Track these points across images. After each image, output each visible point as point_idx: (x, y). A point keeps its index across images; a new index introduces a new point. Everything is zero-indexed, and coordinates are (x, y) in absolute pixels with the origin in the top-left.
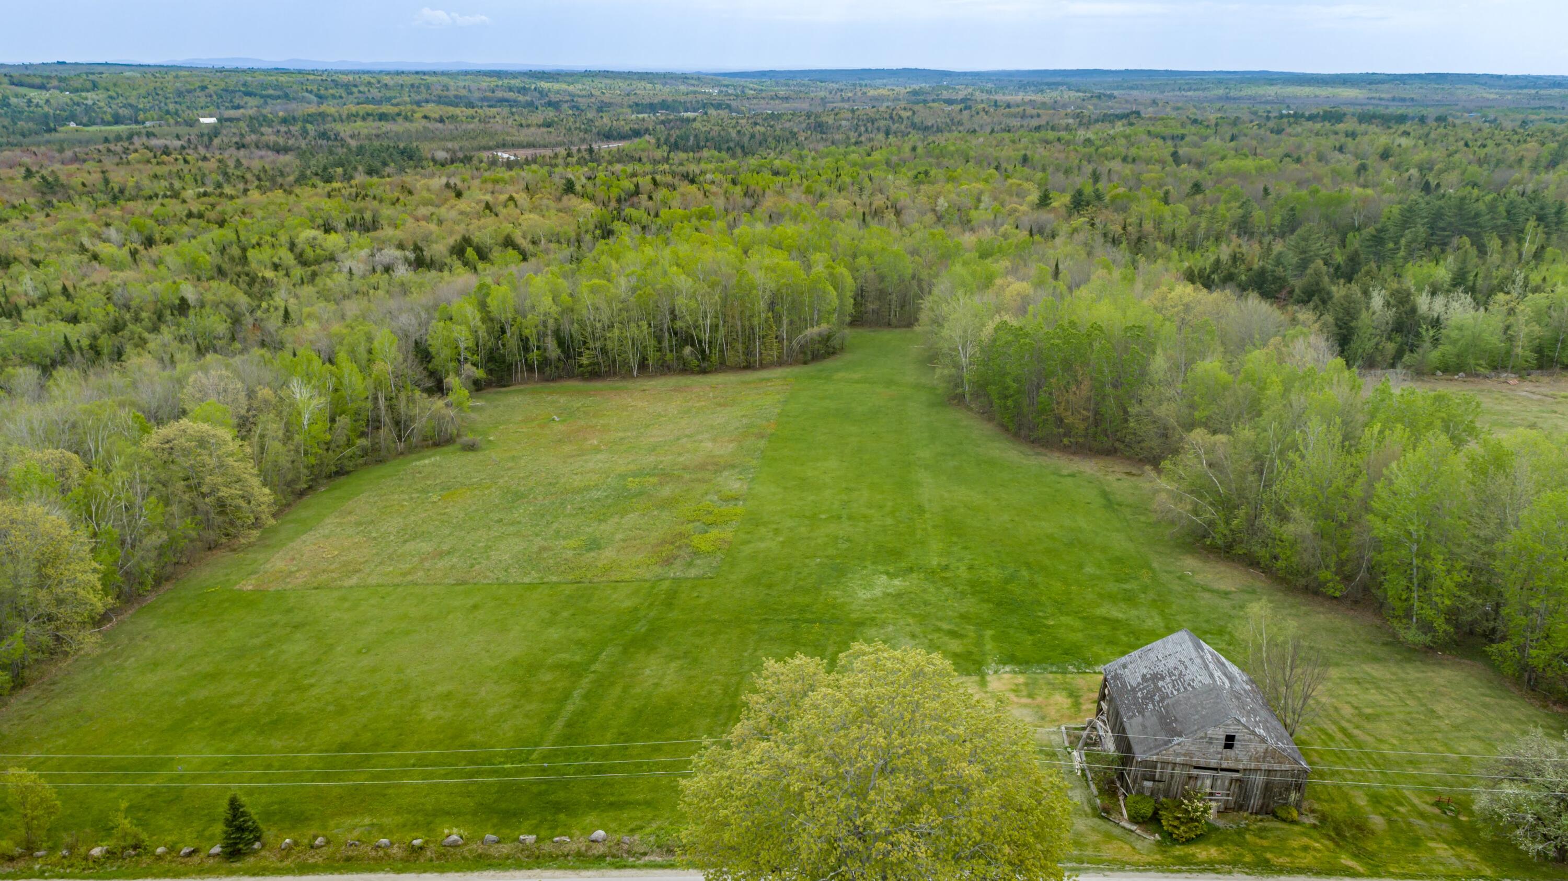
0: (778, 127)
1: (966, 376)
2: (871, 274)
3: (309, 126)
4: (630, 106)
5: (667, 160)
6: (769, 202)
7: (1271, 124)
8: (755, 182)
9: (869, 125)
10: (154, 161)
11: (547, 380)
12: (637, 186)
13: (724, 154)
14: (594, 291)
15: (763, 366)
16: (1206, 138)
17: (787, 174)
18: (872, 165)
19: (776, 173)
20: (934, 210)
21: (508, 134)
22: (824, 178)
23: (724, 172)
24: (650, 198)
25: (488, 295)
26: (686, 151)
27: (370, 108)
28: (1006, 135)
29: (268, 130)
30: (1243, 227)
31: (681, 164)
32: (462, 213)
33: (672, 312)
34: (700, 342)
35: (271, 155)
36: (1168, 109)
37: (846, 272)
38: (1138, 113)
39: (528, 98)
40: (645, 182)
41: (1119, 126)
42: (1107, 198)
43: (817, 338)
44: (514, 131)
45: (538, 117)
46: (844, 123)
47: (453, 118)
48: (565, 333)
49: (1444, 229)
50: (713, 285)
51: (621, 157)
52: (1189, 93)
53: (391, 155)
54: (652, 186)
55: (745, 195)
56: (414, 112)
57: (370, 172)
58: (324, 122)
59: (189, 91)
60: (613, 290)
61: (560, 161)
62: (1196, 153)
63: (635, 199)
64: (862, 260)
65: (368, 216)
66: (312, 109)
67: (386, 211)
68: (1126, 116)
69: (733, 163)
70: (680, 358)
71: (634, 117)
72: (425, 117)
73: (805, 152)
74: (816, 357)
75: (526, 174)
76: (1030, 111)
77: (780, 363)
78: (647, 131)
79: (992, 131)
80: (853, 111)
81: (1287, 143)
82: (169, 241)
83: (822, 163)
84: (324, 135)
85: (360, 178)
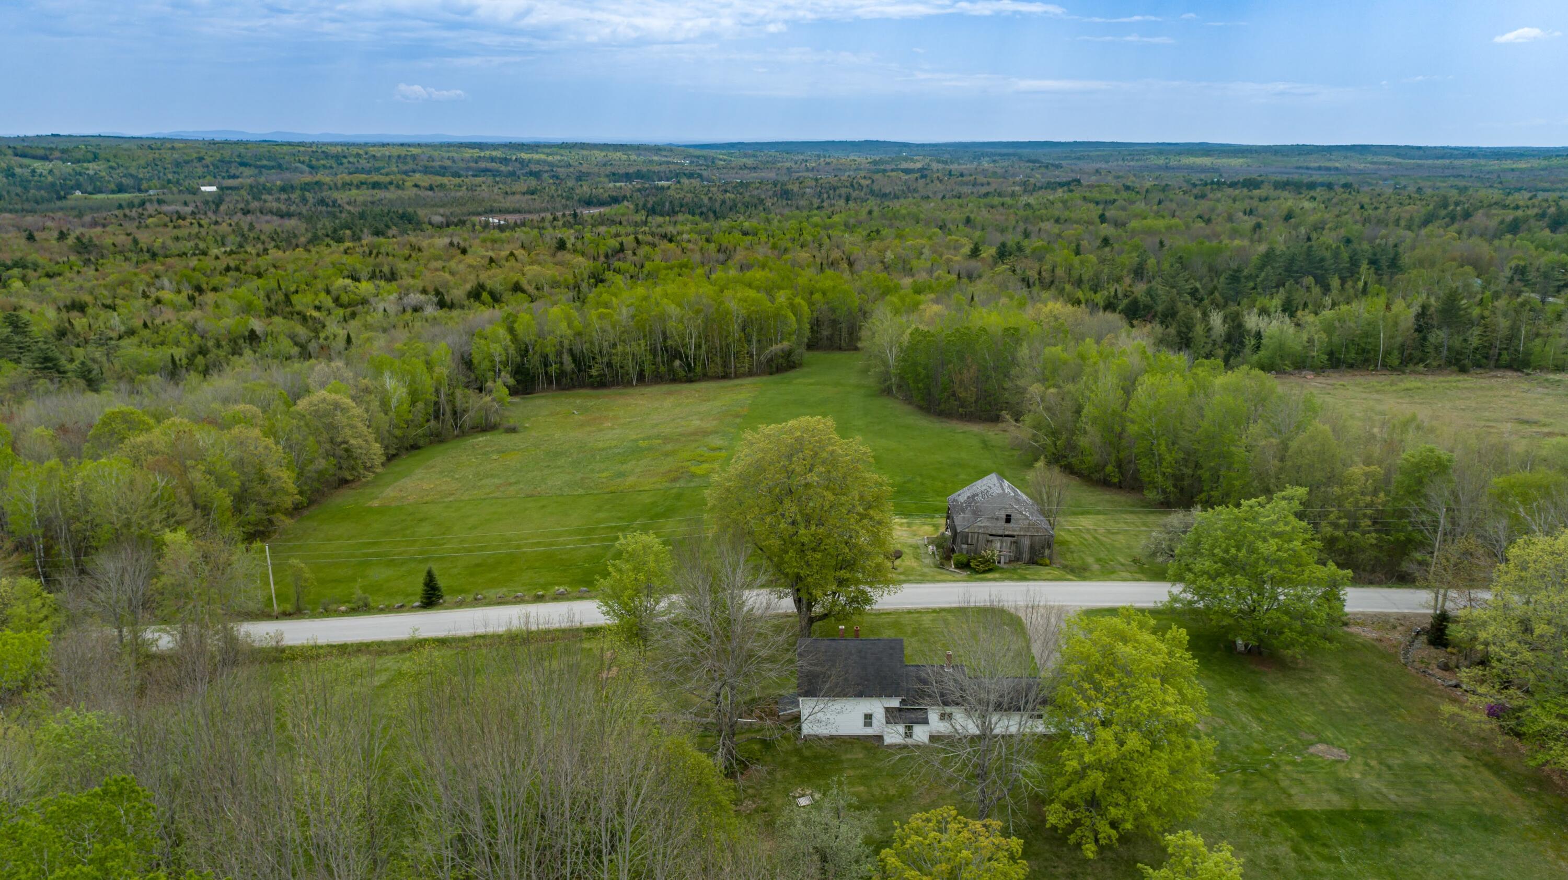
0: (747, 195)
1: (892, 370)
2: (824, 307)
3: (307, 194)
4: (607, 176)
5: (645, 223)
6: (739, 256)
7: (1195, 191)
8: (726, 240)
9: (831, 192)
10: (171, 225)
11: (563, 389)
12: (622, 244)
13: (697, 218)
14: (601, 317)
15: (737, 376)
16: (1132, 203)
17: (755, 234)
18: (832, 226)
19: (745, 233)
20: (882, 262)
21: (495, 201)
22: (788, 236)
23: (699, 233)
24: (634, 254)
25: (514, 322)
26: (662, 215)
27: (363, 177)
28: (955, 201)
29: (269, 198)
30: (1139, 272)
31: (660, 226)
32: (470, 266)
33: (664, 333)
34: (687, 357)
35: (276, 220)
36: (1110, 178)
37: (803, 303)
38: (1078, 181)
39: (510, 168)
40: (629, 241)
41: (1060, 193)
42: (1028, 251)
43: (781, 354)
44: (501, 198)
45: (521, 186)
46: (808, 190)
47: (442, 186)
48: (577, 351)
49: (1297, 272)
50: (698, 312)
51: (602, 221)
52: (1132, 163)
53: (391, 219)
54: (635, 245)
55: (719, 251)
56: (404, 181)
57: (377, 233)
58: (321, 190)
59: (187, 162)
60: (616, 317)
61: (547, 224)
62: (1121, 215)
63: (621, 255)
64: (817, 296)
65: (386, 269)
66: (308, 178)
67: (401, 266)
68: (1068, 184)
69: (706, 225)
70: (671, 370)
71: (611, 185)
72: (416, 186)
73: (772, 216)
74: (779, 370)
75: (519, 234)
76: (981, 179)
77: (751, 374)
78: (625, 197)
79: (944, 197)
80: (817, 180)
81: (1203, 206)
82: (215, 289)
83: (787, 225)
84: (322, 202)
85: (367, 239)
